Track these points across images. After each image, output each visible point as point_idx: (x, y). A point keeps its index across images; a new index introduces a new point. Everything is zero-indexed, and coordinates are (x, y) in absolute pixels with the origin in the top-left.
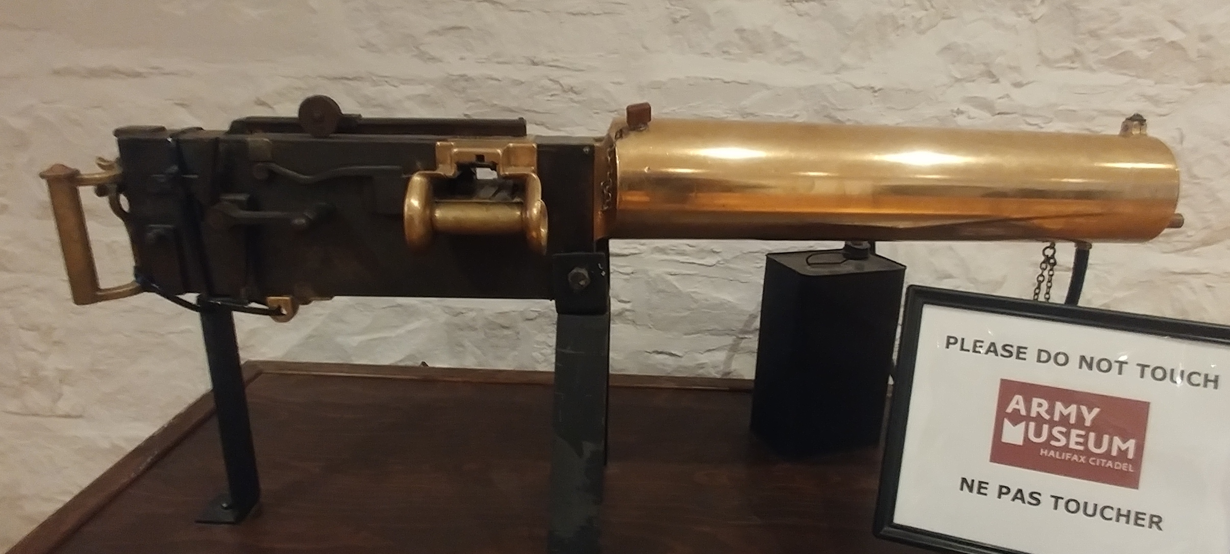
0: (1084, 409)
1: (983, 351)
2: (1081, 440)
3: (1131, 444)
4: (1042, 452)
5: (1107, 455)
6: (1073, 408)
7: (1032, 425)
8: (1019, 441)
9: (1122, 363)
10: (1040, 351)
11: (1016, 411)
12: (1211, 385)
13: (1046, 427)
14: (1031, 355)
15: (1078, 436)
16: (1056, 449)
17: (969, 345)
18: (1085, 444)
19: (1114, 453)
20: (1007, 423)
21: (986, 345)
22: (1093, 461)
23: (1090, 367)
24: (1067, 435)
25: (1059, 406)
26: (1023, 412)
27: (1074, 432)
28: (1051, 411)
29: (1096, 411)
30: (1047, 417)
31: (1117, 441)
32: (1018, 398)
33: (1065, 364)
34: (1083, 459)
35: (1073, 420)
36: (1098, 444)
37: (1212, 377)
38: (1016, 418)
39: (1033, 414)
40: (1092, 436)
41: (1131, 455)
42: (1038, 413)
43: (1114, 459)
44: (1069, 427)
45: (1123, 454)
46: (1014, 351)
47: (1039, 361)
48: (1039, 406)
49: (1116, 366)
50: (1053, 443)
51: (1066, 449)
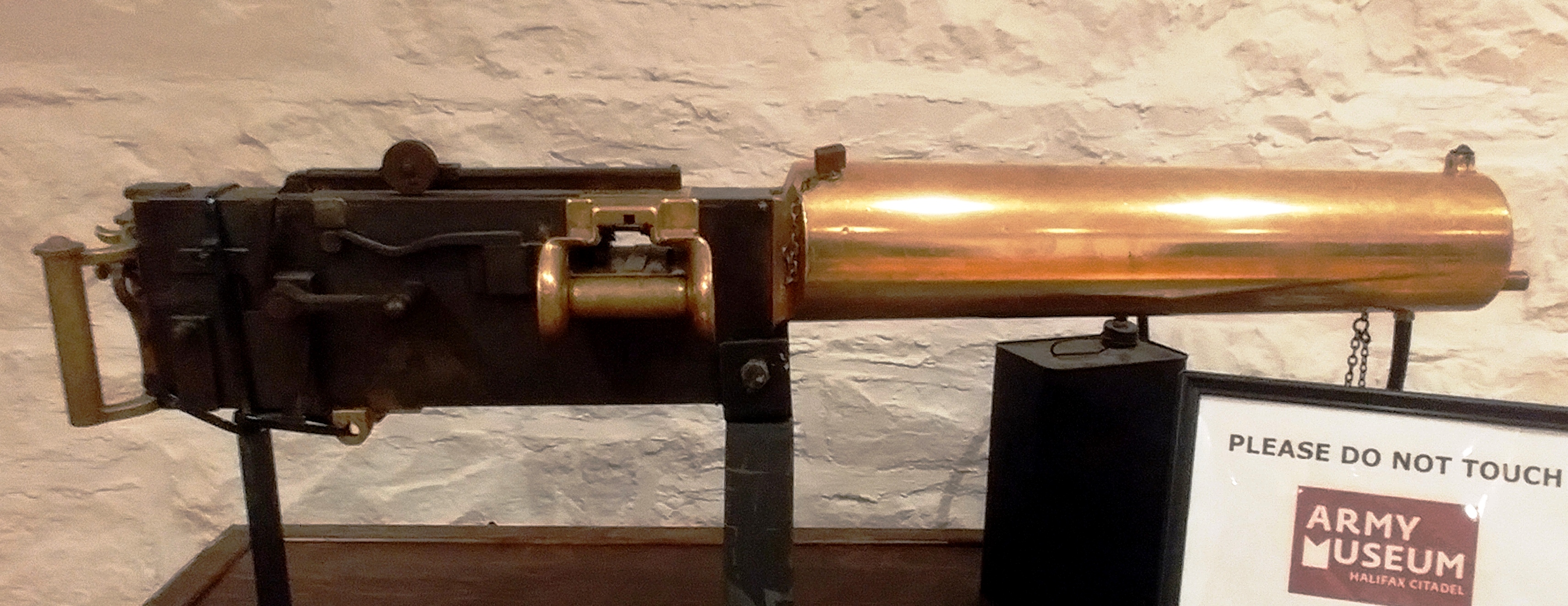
0: (1401, 519)
1: (1276, 450)
2: (1399, 559)
3: (1460, 559)
4: (1352, 576)
5: (1431, 576)
6: (1387, 519)
7: (1339, 542)
8: (1324, 564)
9: (1444, 460)
10: (1345, 449)
11: (1318, 526)
12: (1553, 482)
13: (1355, 545)
14: (1335, 454)
15: (1395, 553)
16: (1369, 571)
17: (1258, 445)
18: (1403, 563)
19: (1439, 572)
20: (1308, 542)
21: (1278, 445)
22: (1414, 584)
23: (1406, 466)
24: (1381, 553)
25: (1370, 517)
26: (1327, 528)
27: (1390, 548)
28: (1360, 524)
29: (1416, 520)
30: (1356, 531)
31: (1442, 557)
32: (1321, 509)
33: (1375, 464)
34: (1401, 583)
35: (1387, 534)
36: (1419, 563)
37: (1553, 472)
38: (1318, 535)
39: (1340, 529)
40: (1412, 552)
41: (1459, 574)
42: (1346, 528)
43: (1439, 580)
44: (1383, 542)
45: (1449, 573)
46: (1314, 450)
47: (1344, 461)
48: (1346, 519)
49: (1437, 464)
50: (1365, 564)
51: (1380, 570)
